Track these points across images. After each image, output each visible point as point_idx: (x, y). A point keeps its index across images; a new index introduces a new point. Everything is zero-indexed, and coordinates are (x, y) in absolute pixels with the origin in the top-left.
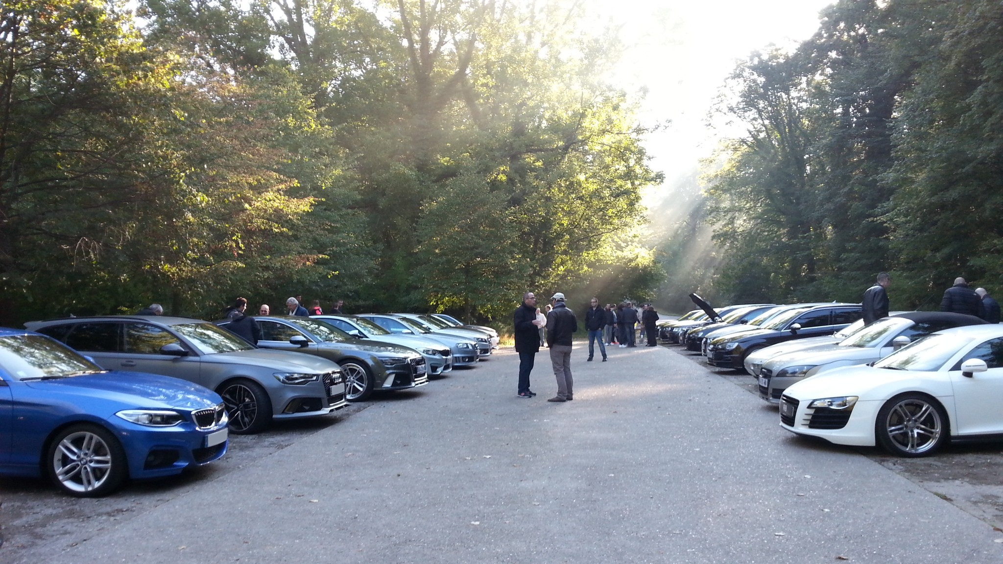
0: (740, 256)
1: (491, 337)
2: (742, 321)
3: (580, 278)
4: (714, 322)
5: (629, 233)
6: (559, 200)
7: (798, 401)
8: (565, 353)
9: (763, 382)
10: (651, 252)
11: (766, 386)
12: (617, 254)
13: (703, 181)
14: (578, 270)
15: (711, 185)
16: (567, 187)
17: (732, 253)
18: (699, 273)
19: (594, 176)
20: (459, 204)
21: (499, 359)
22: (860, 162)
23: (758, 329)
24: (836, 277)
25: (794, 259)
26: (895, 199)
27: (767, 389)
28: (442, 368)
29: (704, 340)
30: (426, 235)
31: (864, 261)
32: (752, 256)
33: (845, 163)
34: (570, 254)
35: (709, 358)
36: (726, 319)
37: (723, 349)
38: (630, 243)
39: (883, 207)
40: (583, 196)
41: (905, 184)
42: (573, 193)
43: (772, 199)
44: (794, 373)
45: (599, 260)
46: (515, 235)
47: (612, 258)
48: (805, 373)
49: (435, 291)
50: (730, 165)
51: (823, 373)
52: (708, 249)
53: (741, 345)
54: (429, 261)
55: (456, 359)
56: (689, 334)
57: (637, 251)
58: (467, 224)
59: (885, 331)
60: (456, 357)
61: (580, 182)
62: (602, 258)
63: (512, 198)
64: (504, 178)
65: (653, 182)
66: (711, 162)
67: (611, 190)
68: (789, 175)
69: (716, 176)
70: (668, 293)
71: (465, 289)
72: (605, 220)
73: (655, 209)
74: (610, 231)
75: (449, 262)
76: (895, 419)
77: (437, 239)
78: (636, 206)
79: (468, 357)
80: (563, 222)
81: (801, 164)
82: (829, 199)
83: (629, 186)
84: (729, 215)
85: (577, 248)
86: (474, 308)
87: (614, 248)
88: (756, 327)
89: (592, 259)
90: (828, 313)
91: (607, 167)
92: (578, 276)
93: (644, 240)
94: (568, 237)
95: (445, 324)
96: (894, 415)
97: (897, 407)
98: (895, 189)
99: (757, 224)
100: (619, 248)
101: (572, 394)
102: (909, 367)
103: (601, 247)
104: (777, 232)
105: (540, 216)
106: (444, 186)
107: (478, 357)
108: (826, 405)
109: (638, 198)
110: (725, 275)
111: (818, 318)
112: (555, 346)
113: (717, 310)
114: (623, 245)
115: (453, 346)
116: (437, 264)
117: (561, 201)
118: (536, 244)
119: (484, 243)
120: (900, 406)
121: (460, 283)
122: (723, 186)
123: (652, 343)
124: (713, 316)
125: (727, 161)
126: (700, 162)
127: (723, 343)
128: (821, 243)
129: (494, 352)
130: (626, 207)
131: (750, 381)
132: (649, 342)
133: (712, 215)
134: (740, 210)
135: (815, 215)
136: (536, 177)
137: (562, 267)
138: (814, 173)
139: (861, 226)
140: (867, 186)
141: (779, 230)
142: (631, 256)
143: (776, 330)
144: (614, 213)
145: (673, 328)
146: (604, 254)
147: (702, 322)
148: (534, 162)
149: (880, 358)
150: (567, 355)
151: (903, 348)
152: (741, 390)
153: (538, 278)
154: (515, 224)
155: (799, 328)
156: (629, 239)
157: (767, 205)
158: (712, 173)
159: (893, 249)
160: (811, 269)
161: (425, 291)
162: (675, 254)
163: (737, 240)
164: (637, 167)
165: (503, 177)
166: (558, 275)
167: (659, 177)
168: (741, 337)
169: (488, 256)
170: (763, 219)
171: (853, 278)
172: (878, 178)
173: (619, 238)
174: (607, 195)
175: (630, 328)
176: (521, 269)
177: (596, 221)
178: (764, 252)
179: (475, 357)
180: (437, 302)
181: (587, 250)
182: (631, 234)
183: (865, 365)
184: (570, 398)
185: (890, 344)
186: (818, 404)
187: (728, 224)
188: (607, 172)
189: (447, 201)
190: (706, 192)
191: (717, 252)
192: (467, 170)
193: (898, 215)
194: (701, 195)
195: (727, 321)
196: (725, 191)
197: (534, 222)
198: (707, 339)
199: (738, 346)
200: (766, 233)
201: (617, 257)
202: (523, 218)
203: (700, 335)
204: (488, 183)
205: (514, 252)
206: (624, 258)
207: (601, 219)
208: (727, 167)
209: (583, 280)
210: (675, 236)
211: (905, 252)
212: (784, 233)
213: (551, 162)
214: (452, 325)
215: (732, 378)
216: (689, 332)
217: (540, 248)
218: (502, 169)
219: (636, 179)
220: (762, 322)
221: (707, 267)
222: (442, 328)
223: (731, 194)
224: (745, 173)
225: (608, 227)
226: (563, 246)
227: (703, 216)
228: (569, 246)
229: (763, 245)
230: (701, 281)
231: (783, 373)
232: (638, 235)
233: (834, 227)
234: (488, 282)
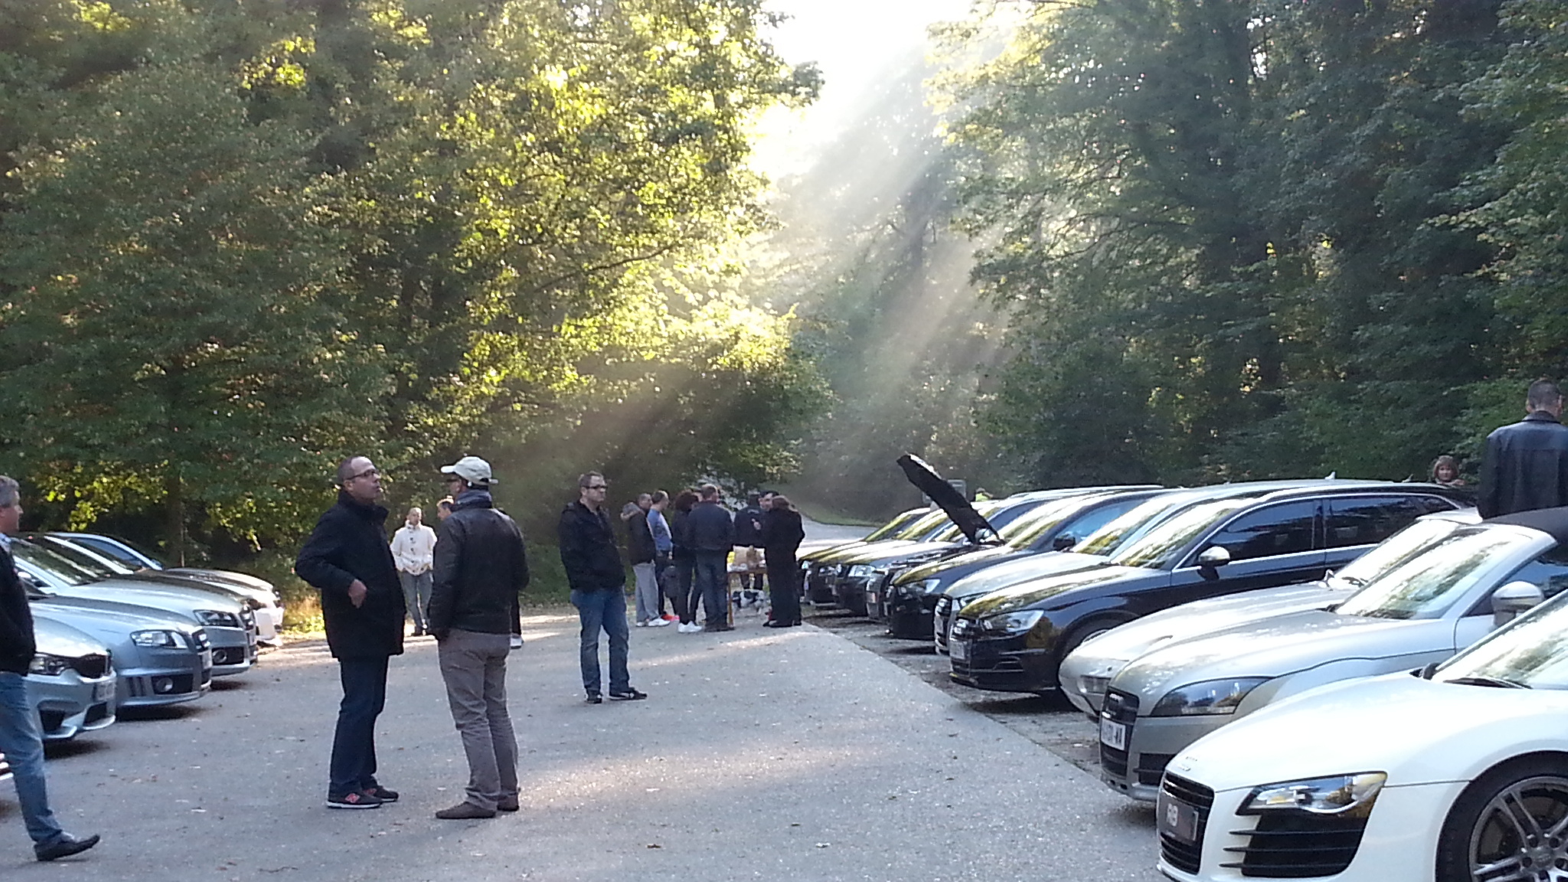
0: (1058, 334)
1: (255, 605)
2: (1057, 540)
3: (553, 406)
4: (976, 544)
5: (712, 259)
6: (482, 152)
7: (1210, 793)
8: (490, 658)
9: (1113, 734)
10: (783, 321)
11: (1122, 748)
12: (671, 329)
13: (943, 96)
14: (548, 380)
15: (968, 108)
16: (511, 110)
17: (1035, 327)
18: (932, 387)
19: (595, 74)
20: (144, 164)
21: (279, 678)
22: (1412, 41)
23: (1103, 565)
24: (1342, 397)
25: (1218, 344)
26: (1510, 158)
27: (1125, 753)
28: (81, 716)
29: (942, 603)
30: (30, 266)
31: (1424, 348)
32: (1094, 335)
33: (1367, 45)
34: (521, 329)
35: (955, 662)
36: (1011, 535)
37: (998, 631)
38: (712, 293)
39: (1475, 181)
40: (561, 139)
41: (1539, 111)
42: (526, 129)
43: (1151, 156)
44: (1203, 704)
45: (613, 350)
46: (336, 269)
47: (657, 342)
48: (1236, 703)
49: (61, 457)
50: (1025, 46)
51: (1289, 700)
52: (960, 311)
53: (1052, 616)
54: (41, 353)
55: (133, 685)
56: (897, 586)
57: (735, 318)
58: (171, 230)
59: (1473, 564)
60: (130, 679)
61: (548, 92)
62: (623, 340)
63: (325, 144)
64: (298, 77)
65: (785, 97)
66: (967, 35)
67: (651, 119)
68: (1202, 81)
69: (984, 80)
70: (839, 454)
71: (166, 448)
72: (631, 219)
73: (795, 182)
74: (648, 254)
75: (107, 357)
76: (1496, 837)
77: (67, 280)
78: (732, 173)
79: (173, 678)
80: (493, 225)
81: (1239, 47)
82: (1320, 157)
83: (709, 107)
84: (1026, 205)
85: (544, 310)
86: (200, 509)
87: (664, 308)
88: (1097, 560)
89: (592, 346)
90: (1310, 513)
91: (639, 45)
92: (546, 401)
93: (759, 282)
94: (514, 273)
95: (99, 565)
96: (1493, 824)
97: (1499, 802)
98: (1513, 127)
99: (1108, 234)
100: (680, 308)
101: (515, 792)
102: (1535, 678)
103: (621, 305)
104: (1167, 258)
105: (421, 204)
106: (89, 100)
107: (206, 674)
108: (1288, 800)
109: (737, 148)
110: (1012, 394)
111: (1283, 528)
112: (455, 633)
113: (983, 506)
114: (691, 298)
115: (119, 641)
116: (70, 364)
117: (491, 154)
118: (406, 298)
119: (229, 292)
120: (1510, 800)
121: (151, 427)
122: (1006, 113)
123: (784, 616)
124: (970, 525)
125: (1016, 33)
126: (935, 34)
127: (998, 611)
128: (1299, 293)
129: (264, 657)
130: (699, 177)
131: (1077, 729)
132: (772, 615)
133: (973, 204)
134: (1057, 188)
135: (1279, 205)
136: (406, 77)
137: (492, 372)
138: (1277, 74)
139: (1414, 242)
140: (1429, 117)
141: (1173, 251)
142: (716, 336)
143: (1157, 566)
144: (661, 196)
145: (847, 567)
146: (631, 327)
147: (939, 545)
148: (399, 27)
149: (1456, 651)
150: (494, 663)
151: (1520, 616)
152: (1047, 759)
153: (414, 409)
154: (335, 229)
155: (1226, 562)
156: (710, 280)
157: (1138, 173)
158: (970, 72)
159: (1507, 308)
160: (1269, 375)
161: (29, 455)
162: (859, 327)
163: (1047, 282)
164: (735, 47)
165: (292, 75)
166: (481, 397)
167: (806, 82)
168: (1053, 590)
169: (244, 336)
170: (1126, 219)
171: (1391, 401)
172: (1462, 92)
173: (678, 275)
174: (640, 137)
175: (712, 569)
176: (357, 378)
177: (603, 221)
178: (1126, 321)
179: (196, 679)
180: (70, 492)
181: (574, 316)
182: (718, 264)
183: (1406, 674)
184: (509, 805)
185: (1484, 606)
186: (1269, 800)
187: (1021, 233)
188: (639, 63)
189: (103, 150)
190: (951, 130)
191: (990, 321)
192: (171, 47)
193: (1519, 208)
194: (940, 139)
195: (1014, 541)
196: (1010, 128)
197: (400, 226)
198: (950, 600)
199: (1043, 619)
200: (1137, 263)
201: (673, 339)
202: (362, 210)
203: (932, 587)
204: (242, 93)
205: (333, 322)
206: (694, 341)
207: (621, 213)
208: (1015, 52)
209: (563, 412)
210: (860, 268)
211: (1540, 322)
212: (1190, 263)
213: (454, 28)
214: (121, 570)
215: (1024, 723)
216: (898, 577)
217: (420, 309)
218: (290, 46)
219: (732, 87)
220: (1118, 540)
221: (959, 369)
222: (86, 580)
223: (1029, 139)
224: (1072, 74)
225: (643, 239)
226: (495, 303)
227: (946, 208)
228: (519, 304)
229: (1127, 298)
230: (941, 416)
231: (1171, 705)
232: (738, 266)
233: (1337, 244)
234: (247, 423)
